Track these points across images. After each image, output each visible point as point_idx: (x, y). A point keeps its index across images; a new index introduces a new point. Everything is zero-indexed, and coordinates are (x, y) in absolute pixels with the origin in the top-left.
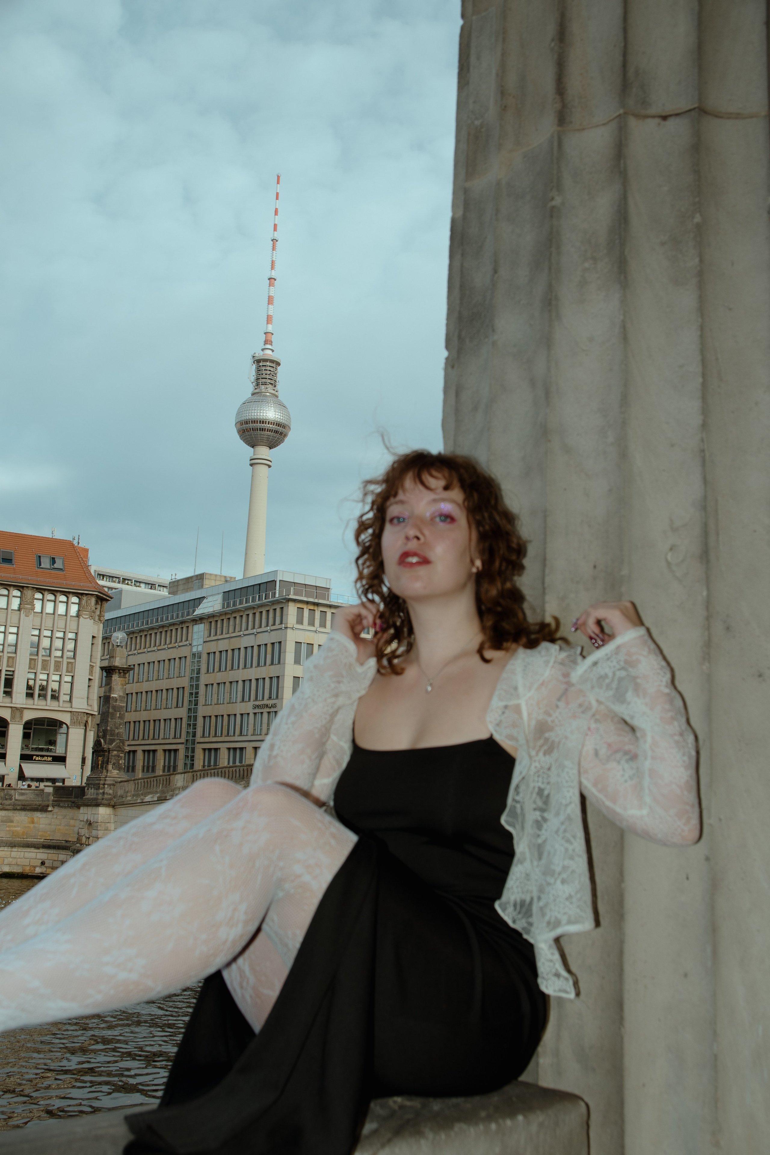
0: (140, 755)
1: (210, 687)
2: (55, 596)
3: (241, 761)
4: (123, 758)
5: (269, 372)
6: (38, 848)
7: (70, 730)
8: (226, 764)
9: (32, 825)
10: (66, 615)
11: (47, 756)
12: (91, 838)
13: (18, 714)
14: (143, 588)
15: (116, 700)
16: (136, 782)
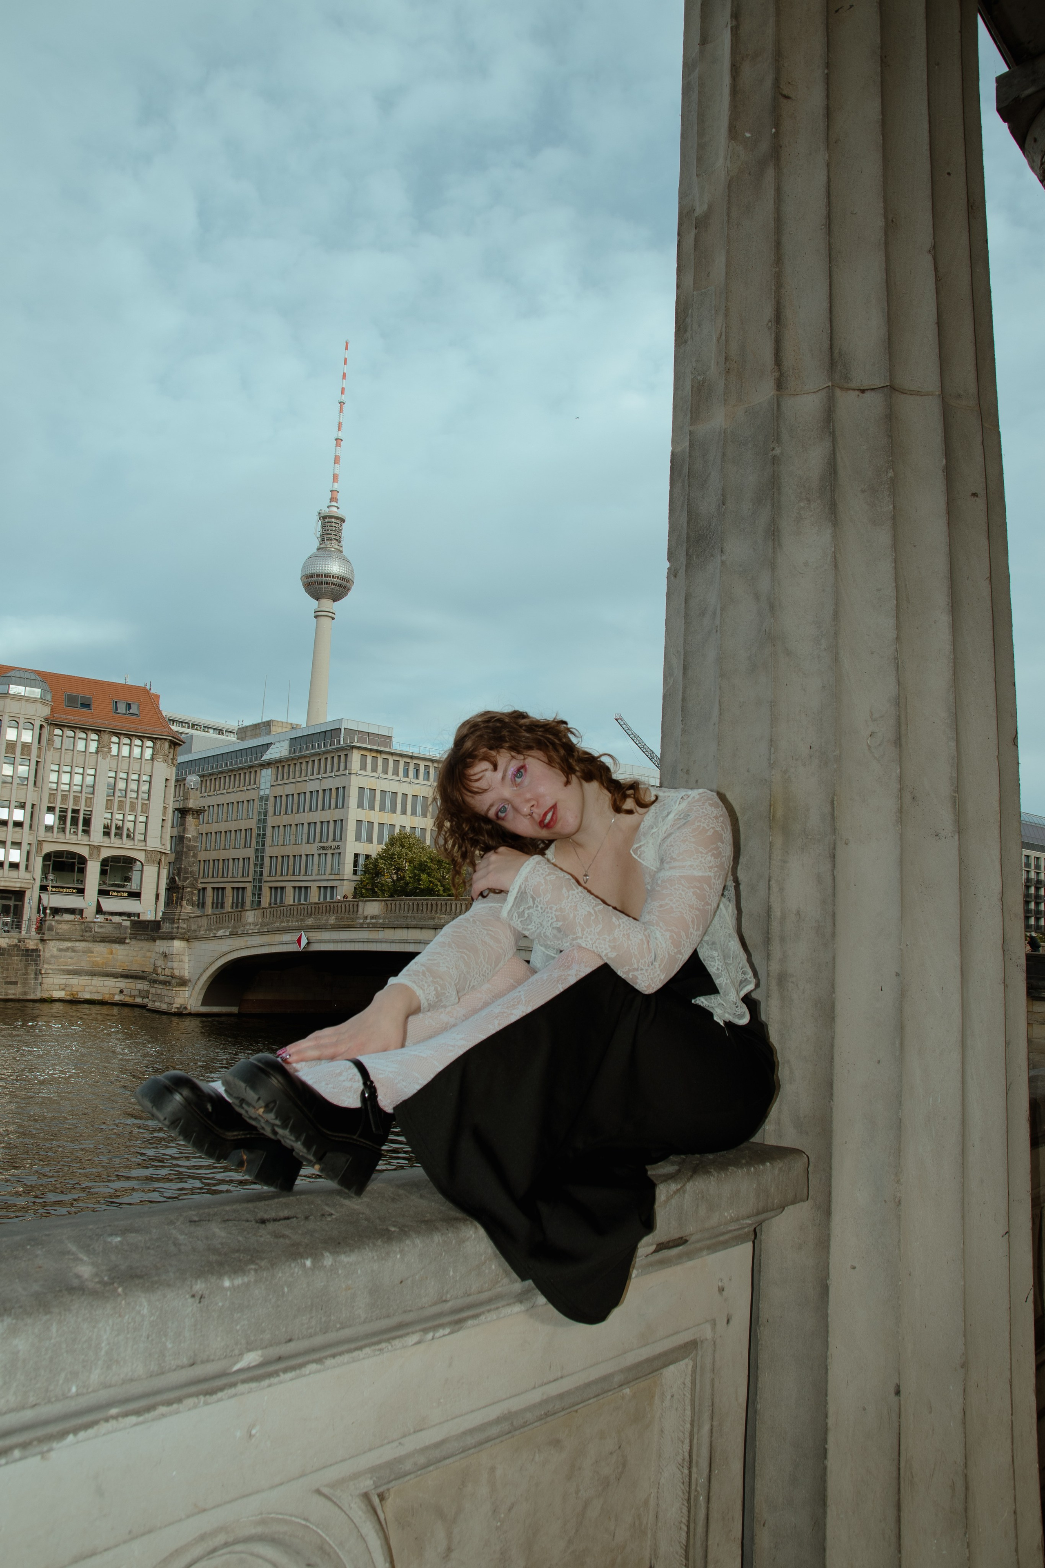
0: (209, 892)
1: (276, 829)
2: (131, 740)
3: (306, 900)
4: (197, 895)
5: (334, 529)
6: (117, 977)
7: (145, 867)
8: (291, 902)
9: (111, 956)
10: (141, 759)
11: (123, 892)
12: (167, 969)
13: (95, 851)
14: (211, 734)
15: (190, 840)
16: (209, 917)
